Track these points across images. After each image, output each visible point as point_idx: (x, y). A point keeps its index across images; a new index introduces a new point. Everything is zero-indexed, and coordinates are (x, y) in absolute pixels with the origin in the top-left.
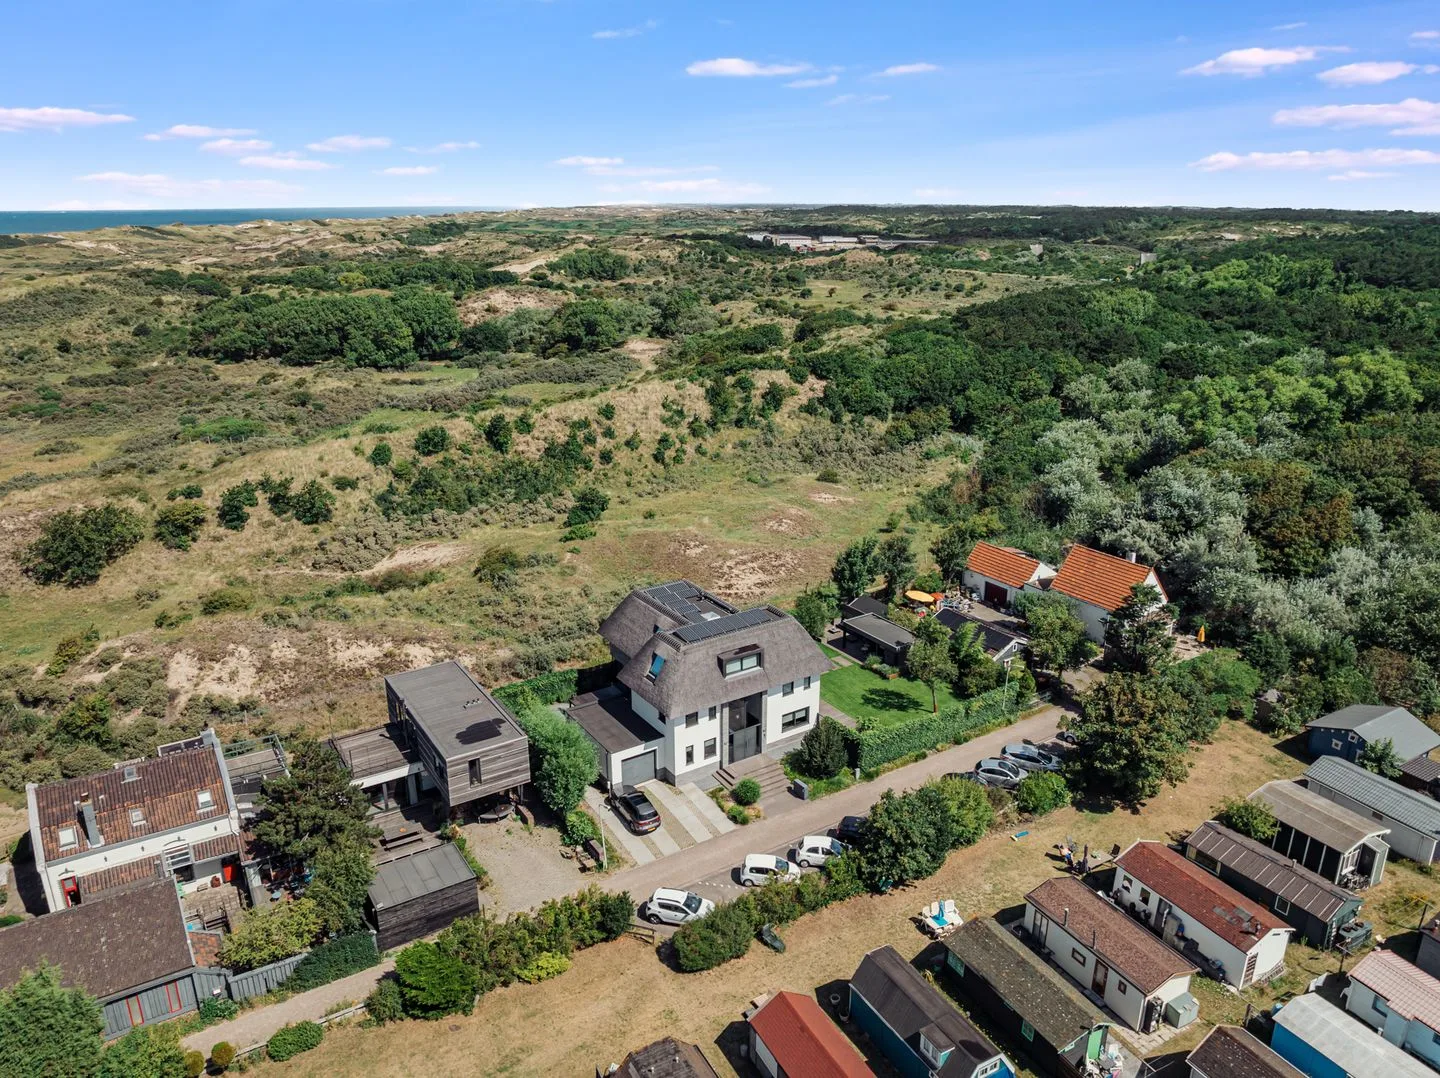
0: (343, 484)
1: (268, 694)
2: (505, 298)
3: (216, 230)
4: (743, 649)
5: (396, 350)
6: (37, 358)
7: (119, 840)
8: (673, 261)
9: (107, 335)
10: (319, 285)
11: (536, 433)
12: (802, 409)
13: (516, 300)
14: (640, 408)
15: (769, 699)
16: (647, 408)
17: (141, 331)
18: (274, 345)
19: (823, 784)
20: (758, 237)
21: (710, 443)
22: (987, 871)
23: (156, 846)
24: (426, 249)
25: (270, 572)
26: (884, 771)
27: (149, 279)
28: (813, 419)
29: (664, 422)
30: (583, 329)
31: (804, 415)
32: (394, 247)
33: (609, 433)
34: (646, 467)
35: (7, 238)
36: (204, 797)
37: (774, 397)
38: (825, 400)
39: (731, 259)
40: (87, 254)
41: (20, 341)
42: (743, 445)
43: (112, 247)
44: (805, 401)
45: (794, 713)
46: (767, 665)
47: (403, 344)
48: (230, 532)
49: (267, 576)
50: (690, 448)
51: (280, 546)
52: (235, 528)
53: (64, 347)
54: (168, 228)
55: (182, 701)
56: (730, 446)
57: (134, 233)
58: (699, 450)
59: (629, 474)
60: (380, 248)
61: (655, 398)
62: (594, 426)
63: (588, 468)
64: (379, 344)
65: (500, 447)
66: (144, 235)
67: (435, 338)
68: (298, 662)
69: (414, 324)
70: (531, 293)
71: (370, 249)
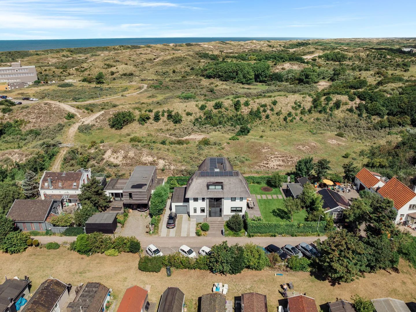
0: (188, 114)
1: (122, 164)
2: (289, 66)
3: (240, 43)
4: (217, 183)
5: (249, 79)
6: (168, 74)
7: (55, 188)
8: (365, 57)
9: (184, 69)
10: (243, 59)
11: (249, 107)
12: (348, 110)
13: (292, 66)
14: (286, 103)
15: (225, 201)
16: (288, 103)
17: (192, 69)
18: (219, 75)
19: (232, 233)
20: (406, 50)
21: (306, 117)
22: (255, 281)
23: (63, 192)
24: (291, 50)
25: (159, 134)
26: (256, 236)
27: (200, 55)
28: (351, 114)
29: (292, 108)
30: (304, 77)
31: (347, 112)
32: (281, 49)
33: (272, 110)
34: (280, 122)
35: (190, 44)
36: (75, 184)
37: (337, 105)
38: (358, 108)
39: (388, 57)
40: (205, 48)
41: (166, 69)
42: (318, 119)
43: (211, 47)
44: (349, 108)
45: (236, 208)
46: (224, 190)
47: (251, 77)
48: (155, 122)
49: (158, 135)
50: (298, 118)
51: (164, 128)
52: (156, 121)
53: (174, 72)
54: (228, 42)
55: (105, 161)
56: (313, 119)
57: (219, 43)
58: (301, 119)
59: (272, 123)
60: (277, 49)
61: (293, 100)
62: (268, 107)
63: (260, 119)
64: (244, 77)
65: (237, 109)
66: (221, 44)
67: (262, 76)
68: (133, 158)
69: (256, 72)
70: (297, 64)
71: (274, 49)
